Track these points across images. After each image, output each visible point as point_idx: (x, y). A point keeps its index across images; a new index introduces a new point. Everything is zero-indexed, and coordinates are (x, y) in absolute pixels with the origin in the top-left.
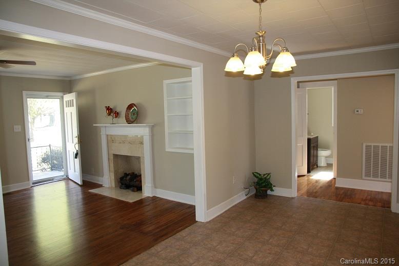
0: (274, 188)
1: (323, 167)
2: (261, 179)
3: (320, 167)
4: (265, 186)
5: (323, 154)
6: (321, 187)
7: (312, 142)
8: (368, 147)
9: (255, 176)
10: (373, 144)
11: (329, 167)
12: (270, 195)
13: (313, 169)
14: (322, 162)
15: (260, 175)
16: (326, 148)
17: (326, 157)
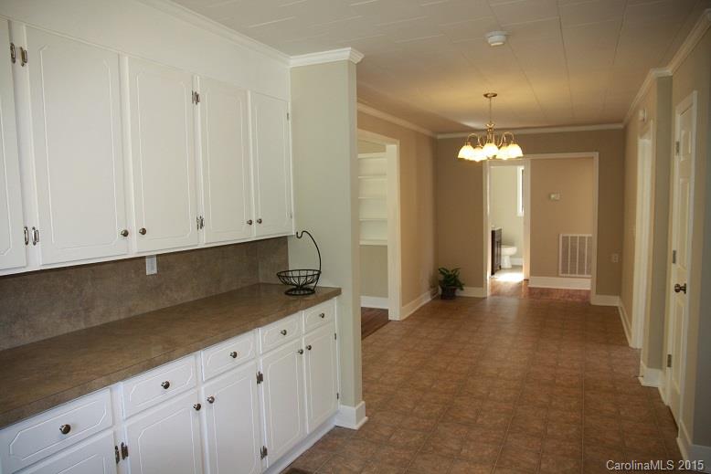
0: (464, 288)
1: (508, 269)
2: (449, 276)
3: (505, 269)
4: (454, 285)
5: (507, 251)
6: (512, 289)
7: (496, 235)
8: (565, 239)
9: (442, 272)
10: (570, 235)
11: (515, 268)
12: (459, 297)
13: (497, 270)
14: (506, 262)
15: (447, 271)
16: (511, 244)
17: (511, 257)
